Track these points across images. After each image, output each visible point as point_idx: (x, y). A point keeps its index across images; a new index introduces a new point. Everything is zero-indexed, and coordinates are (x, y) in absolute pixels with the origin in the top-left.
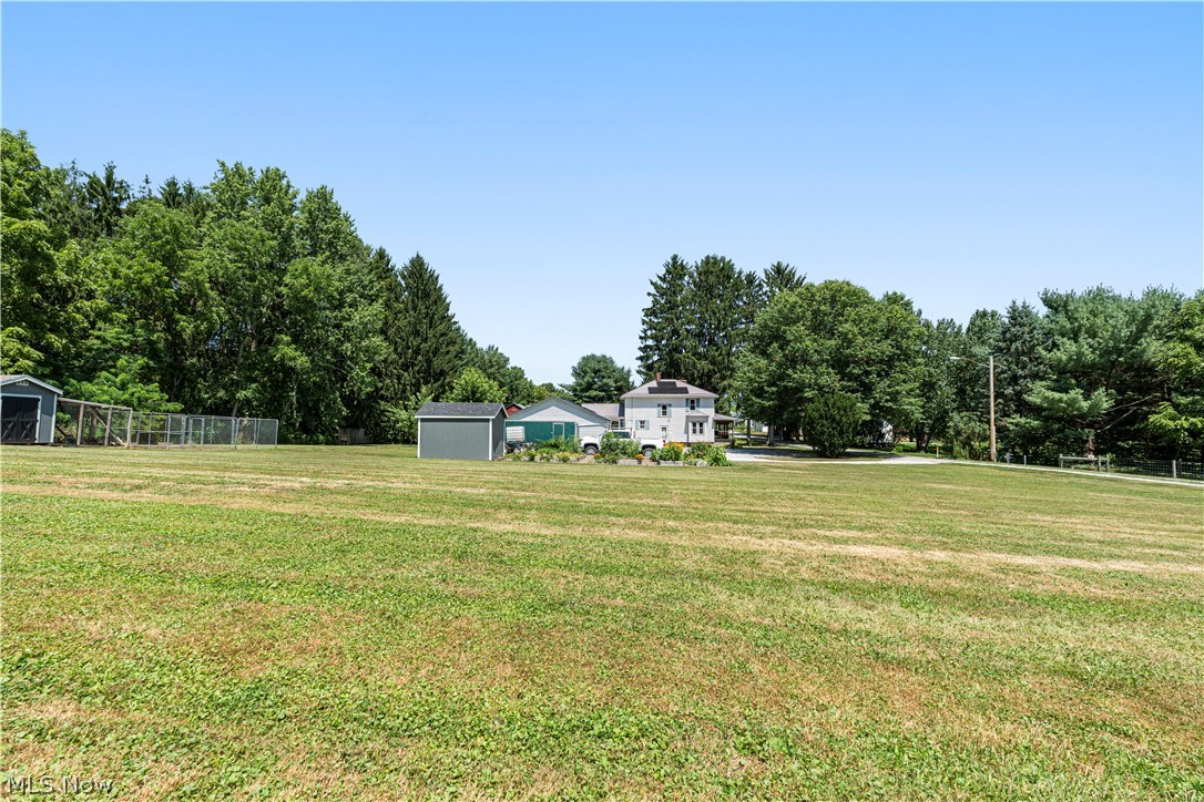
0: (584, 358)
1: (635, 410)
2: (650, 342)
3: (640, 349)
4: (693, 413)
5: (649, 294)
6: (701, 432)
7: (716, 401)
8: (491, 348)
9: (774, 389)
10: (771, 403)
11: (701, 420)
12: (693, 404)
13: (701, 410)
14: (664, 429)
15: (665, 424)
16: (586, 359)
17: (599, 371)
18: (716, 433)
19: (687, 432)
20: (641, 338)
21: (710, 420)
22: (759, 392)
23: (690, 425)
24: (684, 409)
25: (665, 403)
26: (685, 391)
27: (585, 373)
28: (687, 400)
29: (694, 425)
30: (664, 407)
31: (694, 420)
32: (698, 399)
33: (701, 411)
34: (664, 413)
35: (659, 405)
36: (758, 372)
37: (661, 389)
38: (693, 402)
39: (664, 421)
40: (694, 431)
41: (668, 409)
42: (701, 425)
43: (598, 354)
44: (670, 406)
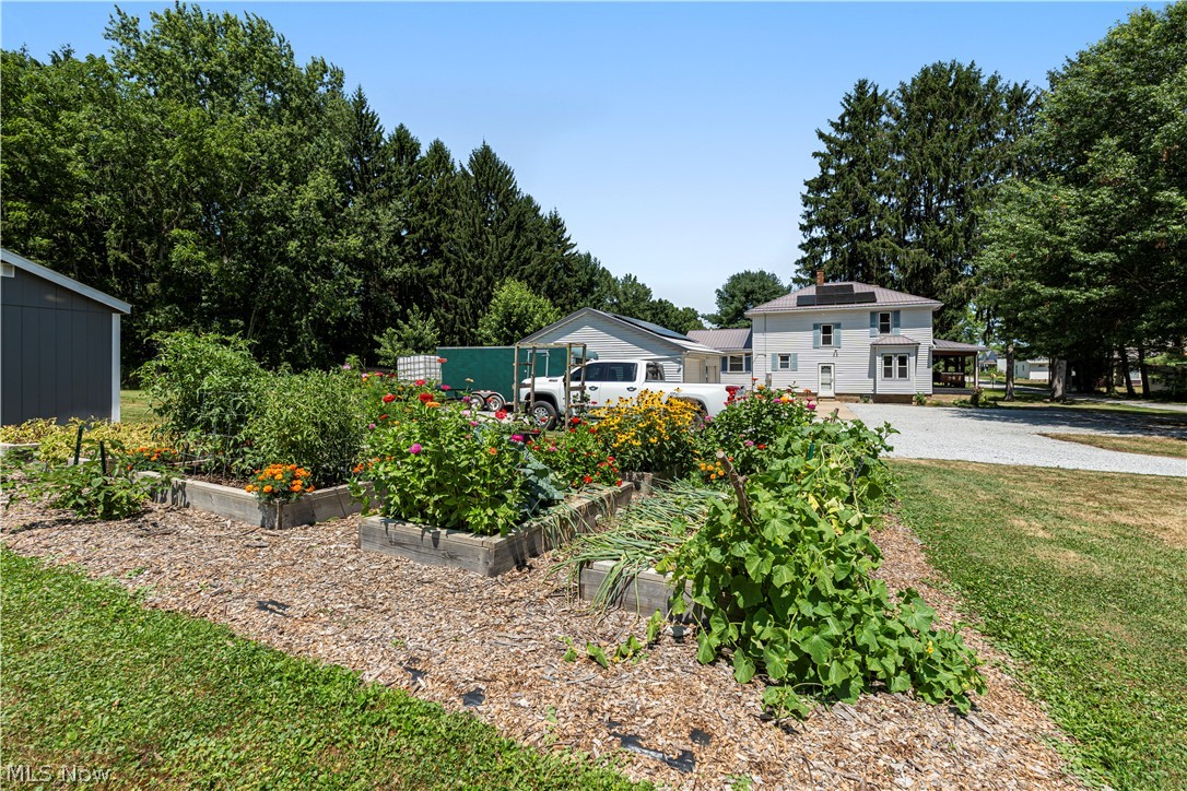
0: (733, 278)
1: (770, 336)
2: (818, 233)
3: (802, 246)
4: (887, 339)
5: (816, 155)
6: (903, 373)
7: (936, 314)
8: (628, 277)
9: (1105, 256)
10: (1094, 293)
11: (902, 352)
12: (885, 321)
13: (902, 332)
14: (826, 369)
15: (826, 361)
16: (736, 279)
17: (752, 292)
18: (936, 377)
19: (872, 374)
20: (802, 228)
21: (924, 354)
22: (1057, 270)
23: (879, 361)
24: (867, 332)
25: (828, 321)
26: (871, 297)
27: (733, 296)
28: (873, 314)
29: (888, 361)
30: (827, 330)
31: (888, 352)
32: (897, 312)
33: (902, 335)
34: (827, 341)
35: (816, 327)
36: (1051, 221)
37: (824, 298)
38: (885, 317)
39: (826, 355)
40: (888, 373)
41: (834, 332)
42: (903, 361)
43: (755, 270)
44: (838, 326)
